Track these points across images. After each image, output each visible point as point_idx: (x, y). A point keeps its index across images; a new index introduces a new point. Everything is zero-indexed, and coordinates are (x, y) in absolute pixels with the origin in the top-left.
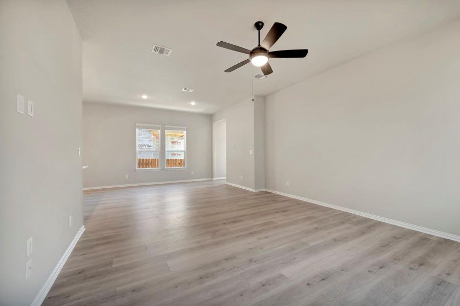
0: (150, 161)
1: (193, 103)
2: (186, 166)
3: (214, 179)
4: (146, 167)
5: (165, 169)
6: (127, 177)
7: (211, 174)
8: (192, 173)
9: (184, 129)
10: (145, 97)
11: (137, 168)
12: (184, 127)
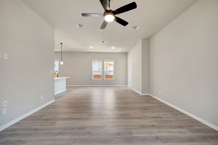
0: (101, 76)
1: (113, 48)
2: (114, 79)
3: (128, 86)
4: (99, 78)
5: (104, 80)
6: (89, 82)
7: (126, 83)
8: (117, 82)
9: (113, 61)
10: (91, 48)
11: (93, 79)
12: (113, 60)
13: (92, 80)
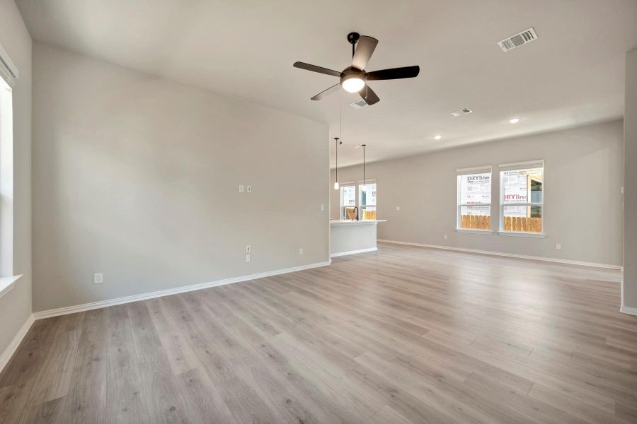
1: (514, 121)
5: (498, 234)
8: (558, 247)
9: (539, 165)
10: (438, 138)
11: (458, 228)
12: (539, 161)
13: (456, 231)
